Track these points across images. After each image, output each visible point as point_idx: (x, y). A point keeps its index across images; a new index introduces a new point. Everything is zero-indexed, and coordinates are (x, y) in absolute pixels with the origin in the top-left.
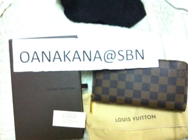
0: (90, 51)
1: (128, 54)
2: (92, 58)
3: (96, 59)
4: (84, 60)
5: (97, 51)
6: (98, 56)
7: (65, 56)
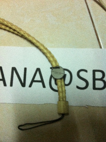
0: (25, 69)
1: (97, 77)
2: (28, 82)
3: (34, 83)
4: (11, 85)
5: (38, 69)
6: (38, 78)
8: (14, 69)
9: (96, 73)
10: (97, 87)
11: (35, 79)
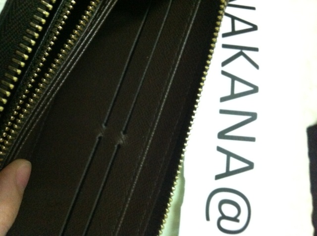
3: (224, 157)
4: (222, 112)
5: (251, 166)
7: (242, 51)
8: (254, 116)
11: (232, 159)
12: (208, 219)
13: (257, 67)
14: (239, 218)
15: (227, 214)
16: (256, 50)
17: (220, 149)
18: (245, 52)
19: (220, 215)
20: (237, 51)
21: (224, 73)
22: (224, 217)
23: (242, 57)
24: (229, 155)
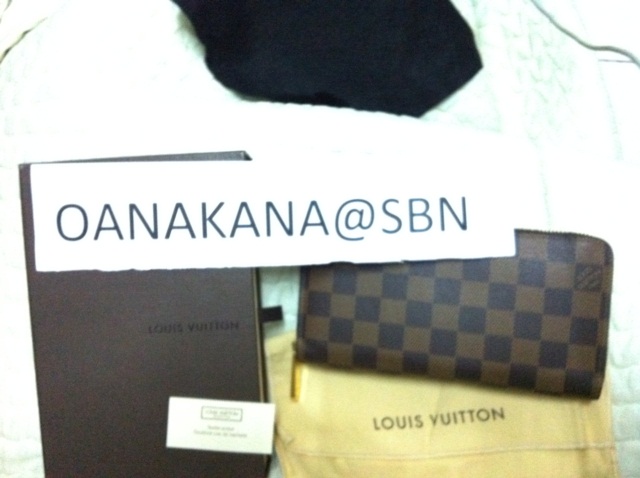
1: (415, 211)
3: (308, 228)
4: (269, 234)
5: (314, 203)
7: (207, 219)
8: (269, 205)
9: (414, 203)
10: (415, 228)
11: (310, 221)
12: (362, 238)
13: (221, 205)
14: (360, 210)
15: (357, 222)
16: (204, 205)
17: (302, 233)
18: (208, 215)
19: (359, 228)
20: (208, 223)
21: (232, 235)
22: (360, 225)
23: (214, 219)
24: (306, 224)
